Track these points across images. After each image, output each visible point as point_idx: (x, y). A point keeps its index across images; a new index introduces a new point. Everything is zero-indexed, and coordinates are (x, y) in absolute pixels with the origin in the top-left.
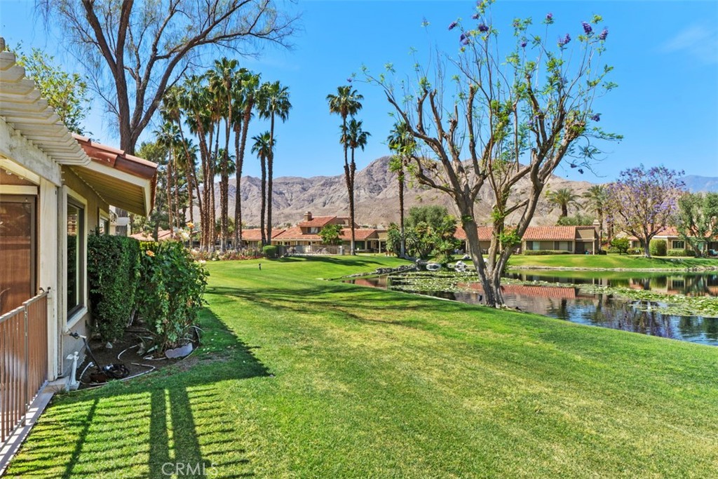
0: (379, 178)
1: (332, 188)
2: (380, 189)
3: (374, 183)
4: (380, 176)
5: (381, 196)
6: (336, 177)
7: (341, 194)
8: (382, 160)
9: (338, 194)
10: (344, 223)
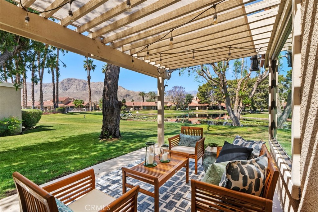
0: (66, 85)
1: (46, 88)
2: (67, 89)
3: (64, 87)
4: (67, 85)
5: (67, 92)
6: (47, 84)
7: (50, 90)
8: (67, 79)
9: (48, 90)
10: (71, 100)
